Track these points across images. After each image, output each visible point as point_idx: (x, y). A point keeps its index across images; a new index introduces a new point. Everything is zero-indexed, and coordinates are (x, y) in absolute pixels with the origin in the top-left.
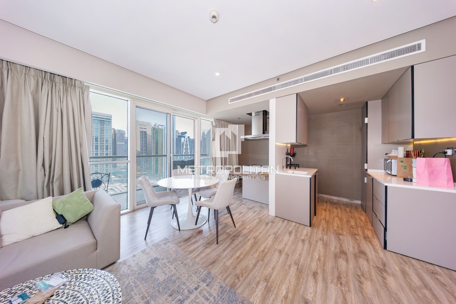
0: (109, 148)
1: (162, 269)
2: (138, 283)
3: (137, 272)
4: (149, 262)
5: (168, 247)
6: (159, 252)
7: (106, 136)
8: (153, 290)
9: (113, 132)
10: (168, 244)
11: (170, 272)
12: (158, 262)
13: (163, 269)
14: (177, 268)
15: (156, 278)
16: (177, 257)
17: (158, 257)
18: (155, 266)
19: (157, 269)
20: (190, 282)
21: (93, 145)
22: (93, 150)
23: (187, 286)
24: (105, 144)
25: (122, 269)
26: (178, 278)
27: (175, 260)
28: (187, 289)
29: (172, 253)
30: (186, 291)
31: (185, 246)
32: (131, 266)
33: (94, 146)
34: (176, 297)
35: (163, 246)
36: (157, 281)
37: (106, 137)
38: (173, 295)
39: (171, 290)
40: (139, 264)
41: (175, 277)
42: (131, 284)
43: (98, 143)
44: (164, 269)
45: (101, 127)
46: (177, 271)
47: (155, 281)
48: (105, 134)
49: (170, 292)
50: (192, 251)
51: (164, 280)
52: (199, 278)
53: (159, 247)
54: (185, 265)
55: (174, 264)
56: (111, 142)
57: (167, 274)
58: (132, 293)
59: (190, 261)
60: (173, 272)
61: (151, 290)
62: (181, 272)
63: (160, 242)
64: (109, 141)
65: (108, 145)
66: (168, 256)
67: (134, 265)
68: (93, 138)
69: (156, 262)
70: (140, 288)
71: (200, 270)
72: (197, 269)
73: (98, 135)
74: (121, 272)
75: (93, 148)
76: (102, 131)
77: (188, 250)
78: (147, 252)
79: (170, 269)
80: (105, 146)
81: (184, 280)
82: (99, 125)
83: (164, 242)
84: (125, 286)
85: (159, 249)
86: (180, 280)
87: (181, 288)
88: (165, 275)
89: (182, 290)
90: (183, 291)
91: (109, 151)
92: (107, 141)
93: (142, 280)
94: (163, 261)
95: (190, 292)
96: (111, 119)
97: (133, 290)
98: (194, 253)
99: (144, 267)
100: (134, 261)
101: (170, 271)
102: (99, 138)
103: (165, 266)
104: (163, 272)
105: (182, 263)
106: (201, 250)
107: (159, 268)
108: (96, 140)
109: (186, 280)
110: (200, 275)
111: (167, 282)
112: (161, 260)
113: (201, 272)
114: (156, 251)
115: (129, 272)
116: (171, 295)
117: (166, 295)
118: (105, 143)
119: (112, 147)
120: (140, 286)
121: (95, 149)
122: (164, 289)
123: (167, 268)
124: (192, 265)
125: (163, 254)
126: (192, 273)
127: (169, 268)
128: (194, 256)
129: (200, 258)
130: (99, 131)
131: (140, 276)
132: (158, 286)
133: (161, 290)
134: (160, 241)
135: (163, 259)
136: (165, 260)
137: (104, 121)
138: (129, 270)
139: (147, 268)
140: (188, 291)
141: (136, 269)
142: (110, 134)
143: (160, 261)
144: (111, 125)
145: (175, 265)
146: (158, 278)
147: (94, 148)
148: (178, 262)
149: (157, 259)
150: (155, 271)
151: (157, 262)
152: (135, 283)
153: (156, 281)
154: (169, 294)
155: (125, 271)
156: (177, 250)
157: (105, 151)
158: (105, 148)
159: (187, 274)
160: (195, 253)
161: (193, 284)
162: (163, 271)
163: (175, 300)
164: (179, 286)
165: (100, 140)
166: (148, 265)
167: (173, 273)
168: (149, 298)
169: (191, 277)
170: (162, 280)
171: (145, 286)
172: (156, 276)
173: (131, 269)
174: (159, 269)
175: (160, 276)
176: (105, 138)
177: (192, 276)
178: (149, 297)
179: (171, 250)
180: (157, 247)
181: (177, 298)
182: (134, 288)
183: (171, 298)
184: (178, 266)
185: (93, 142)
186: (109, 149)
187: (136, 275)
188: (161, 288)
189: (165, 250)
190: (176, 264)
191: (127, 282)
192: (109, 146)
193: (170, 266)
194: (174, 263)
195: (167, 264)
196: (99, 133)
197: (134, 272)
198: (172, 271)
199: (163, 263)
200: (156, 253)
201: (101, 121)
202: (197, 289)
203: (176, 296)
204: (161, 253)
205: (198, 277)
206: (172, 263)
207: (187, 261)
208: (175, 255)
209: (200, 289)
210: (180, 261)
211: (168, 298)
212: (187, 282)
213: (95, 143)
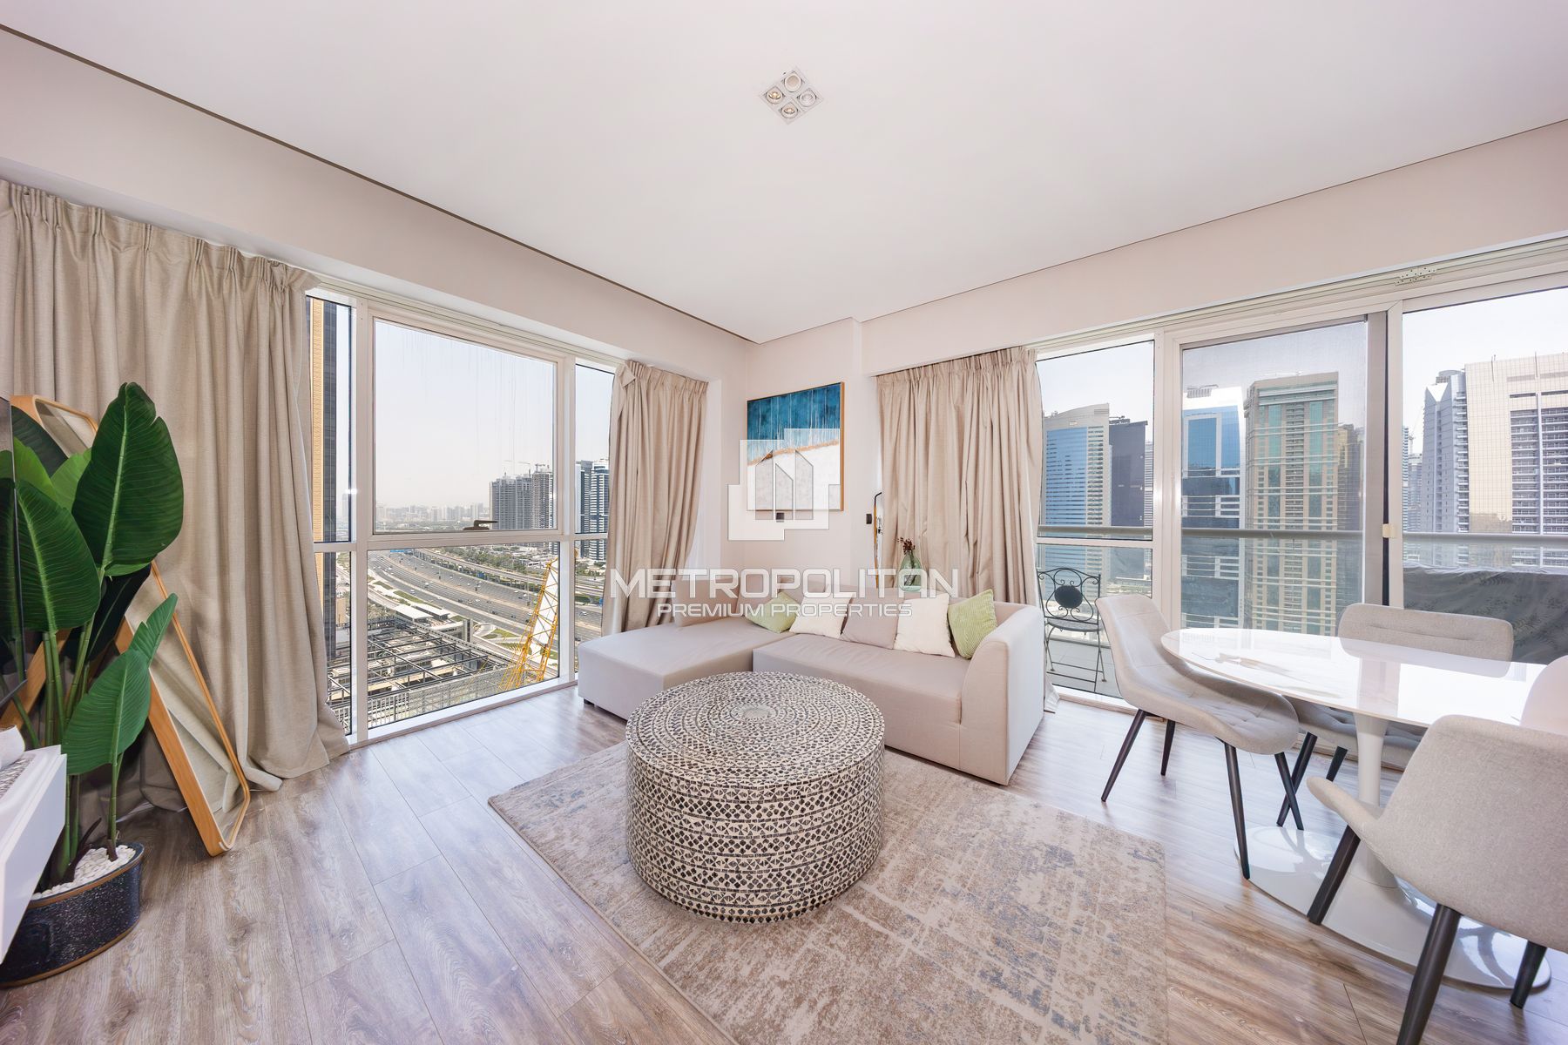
0: (1324, 506)
1: (1050, 888)
2: (985, 852)
3: (1004, 836)
4: (1045, 845)
5: (1135, 869)
6: (1095, 853)
7: (1311, 459)
8: (986, 890)
9: (1343, 439)
10: (1141, 864)
11: (1058, 912)
12: (1063, 865)
13: (1054, 889)
14: (1084, 929)
15: (1017, 884)
16: (1121, 913)
17: (1078, 860)
18: (1046, 866)
19: (1041, 875)
20: (1067, 989)
21: (1261, 497)
22: (1261, 515)
23: (1047, 983)
24: (1306, 493)
25: (992, 806)
26: (1056, 945)
27: (1108, 910)
28: (1038, 987)
29: (1122, 890)
30: (1033, 985)
31: (1194, 924)
32: (1008, 815)
33: (1265, 500)
34: (999, 959)
35: (1123, 856)
36: (1013, 889)
37: (1311, 465)
38: (1001, 950)
39: (1010, 937)
40: (1026, 827)
41: (1053, 935)
42: (976, 840)
43: (1278, 491)
44: (1053, 892)
45: (1293, 429)
46: (1074, 930)
47: (1009, 884)
48: (1306, 455)
49: (1005, 935)
50: (1199, 962)
51: (1025, 904)
52: (1103, 1022)
53: (1108, 843)
54: (1114, 951)
55: (1088, 913)
56: (1335, 481)
57: (1047, 907)
58: (960, 853)
59: (1145, 964)
60: (1062, 920)
61: (984, 888)
62: (1079, 948)
63: (1129, 838)
64: (1324, 480)
65: (1320, 496)
66: (1102, 882)
67: (1015, 821)
68: (1262, 474)
69: (1060, 861)
70: (976, 862)
71: (1138, 1017)
72: (1132, 1004)
73: (1279, 460)
74: (986, 808)
75: (1261, 509)
76: (1296, 441)
77: (1189, 945)
78: (1069, 823)
79: (1064, 908)
80: (1306, 500)
81: (1061, 965)
82: (1284, 422)
83: (1140, 847)
84: (965, 832)
85: (1105, 848)
86: (1051, 951)
87: (1033, 966)
88: (1040, 903)
89: (1027, 970)
90: (1027, 974)
91: (1324, 517)
92: (1316, 480)
93: (994, 855)
94: (1075, 879)
95: (1035, 999)
96: (1332, 391)
97: (965, 851)
98: (1196, 972)
99: (1025, 844)
100: (1026, 813)
101: (1060, 909)
102: (1283, 470)
103: (1064, 888)
104: (1042, 892)
105: (1110, 936)
106: (1239, 1002)
107: (1047, 877)
108: (1274, 478)
109: (1067, 974)
110: (1120, 1026)
111: (1023, 917)
112: (1072, 870)
113: (1133, 1024)
114: (1088, 844)
115: (995, 820)
116: (997, 942)
117: (992, 930)
118: (1306, 486)
119: (1339, 503)
120: (980, 860)
121: (1270, 509)
122: (1002, 918)
123: (1063, 898)
124: (1134, 980)
125: (1096, 864)
126: (1102, 989)
127: (1067, 904)
128: (1180, 979)
129: (1198, 1009)
130: (1284, 444)
131: (1001, 847)
132: (1002, 897)
133: (996, 911)
134: (1131, 837)
135: (1080, 874)
136: (1082, 881)
137: (1303, 403)
138: (999, 819)
139: (1028, 850)
140: (1036, 992)
141: (1010, 829)
142: (1329, 452)
143: (1069, 870)
144: (1335, 415)
145: (1089, 917)
146: (1020, 890)
147: (1266, 506)
148: (1107, 924)
149: (1067, 858)
150: (1034, 872)
151: (1058, 864)
152: (981, 846)
153: (1010, 886)
154: (997, 936)
155: (992, 814)
156: (1146, 900)
157: (1306, 517)
158: (1306, 506)
159: (1088, 968)
160: (1202, 980)
161: (1070, 1004)
162: (1046, 891)
163: (992, 960)
164: (1033, 955)
165: (1287, 478)
166: (1036, 848)
167: (1059, 921)
168: (966, 891)
169: (1086, 990)
170: (1020, 901)
171: (985, 870)
172: (1022, 883)
173: (1004, 820)
174: (1045, 878)
175: (1029, 891)
176: (1307, 470)
177: (1091, 992)
178: (968, 892)
179: (1129, 884)
180: (1104, 841)
181: (999, 964)
182: (970, 851)
183: (992, 944)
184: (1090, 928)
185: (1262, 485)
186: (1324, 511)
187: (997, 838)
188: (1001, 908)
189: (1114, 864)
190: (1095, 917)
191: (973, 832)
192: (1324, 500)
193: (1074, 903)
194: (1094, 912)
195: (1075, 894)
196: (1284, 450)
197: (1001, 830)
198: (1065, 916)
199: (1068, 879)
200: (1084, 846)
201: (1291, 407)
202: (1062, 1026)
203: (1001, 957)
204: (1096, 858)
205: (1102, 1017)
206: (1088, 904)
207: (1135, 951)
208: (1121, 902)
209: (1067, 1038)
210: (1117, 927)
211: (989, 937)
212: (1062, 979)
213: (1270, 491)
